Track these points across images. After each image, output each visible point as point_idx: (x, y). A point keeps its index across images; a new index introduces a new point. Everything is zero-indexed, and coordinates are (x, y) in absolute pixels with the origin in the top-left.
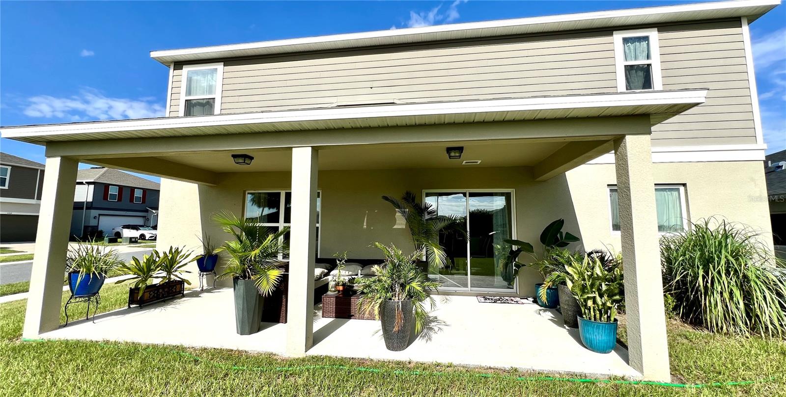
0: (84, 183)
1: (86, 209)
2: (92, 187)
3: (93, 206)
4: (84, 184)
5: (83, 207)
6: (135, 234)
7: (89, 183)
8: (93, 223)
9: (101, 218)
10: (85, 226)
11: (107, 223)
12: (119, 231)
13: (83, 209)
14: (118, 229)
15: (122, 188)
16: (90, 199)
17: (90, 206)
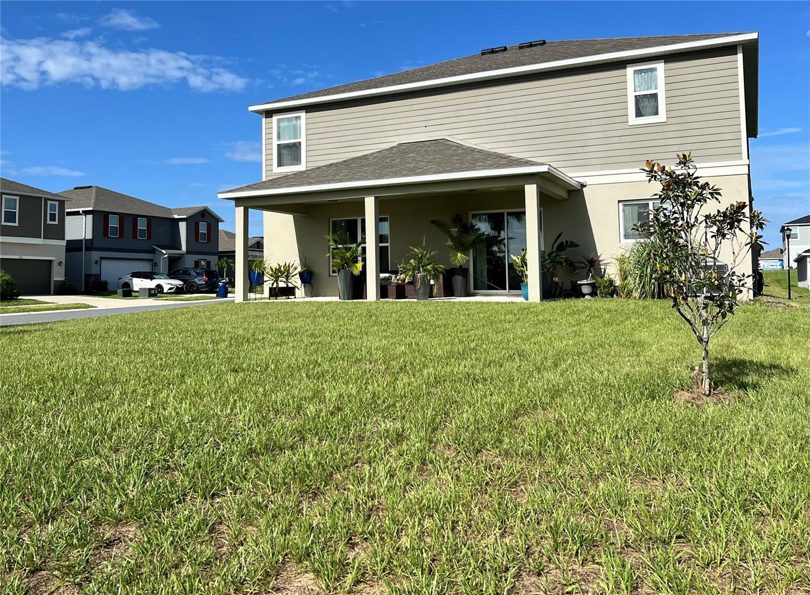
0: (81, 212)
1: (85, 251)
2: (90, 217)
3: (94, 246)
4: (81, 214)
5: (82, 248)
6: (151, 284)
7: (86, 213)
8: (94, 270)
9: (104, 263)
10: (85, 275)
11: (110, 270)
12: (127, 281)
13: (82, 251)
14: (127, 279)
15: (123, 217)
16: (89, 236)
17: (89, 245)
